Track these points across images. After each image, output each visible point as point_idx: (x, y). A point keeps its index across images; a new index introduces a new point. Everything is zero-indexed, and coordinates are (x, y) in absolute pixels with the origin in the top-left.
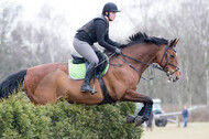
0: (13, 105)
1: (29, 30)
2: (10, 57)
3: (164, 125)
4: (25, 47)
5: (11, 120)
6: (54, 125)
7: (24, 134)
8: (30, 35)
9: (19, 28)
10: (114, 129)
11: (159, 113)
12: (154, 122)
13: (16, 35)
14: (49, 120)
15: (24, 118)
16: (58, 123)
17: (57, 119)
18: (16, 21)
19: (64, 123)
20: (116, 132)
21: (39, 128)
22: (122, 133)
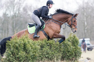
0: (24, 41)
1: (31, 7)
2: (22, 19)
3: (91, 50)
4: (29, 15)
5: (23, 47)
6: (42, 50)
7: (28, 53)
8: (31, 9)
9: (26, 6)
10: (69, 52)
11: (89, 45)
12: (86, 49)
13: (25, 9)
14: (39, 47)
15: (28, 46)
16: (44, 49)
17: (43, 47)
18: (25, 3)
19: (46, 49)
20: (70, 53)
21: (35, 51)
22: (72, 54)
